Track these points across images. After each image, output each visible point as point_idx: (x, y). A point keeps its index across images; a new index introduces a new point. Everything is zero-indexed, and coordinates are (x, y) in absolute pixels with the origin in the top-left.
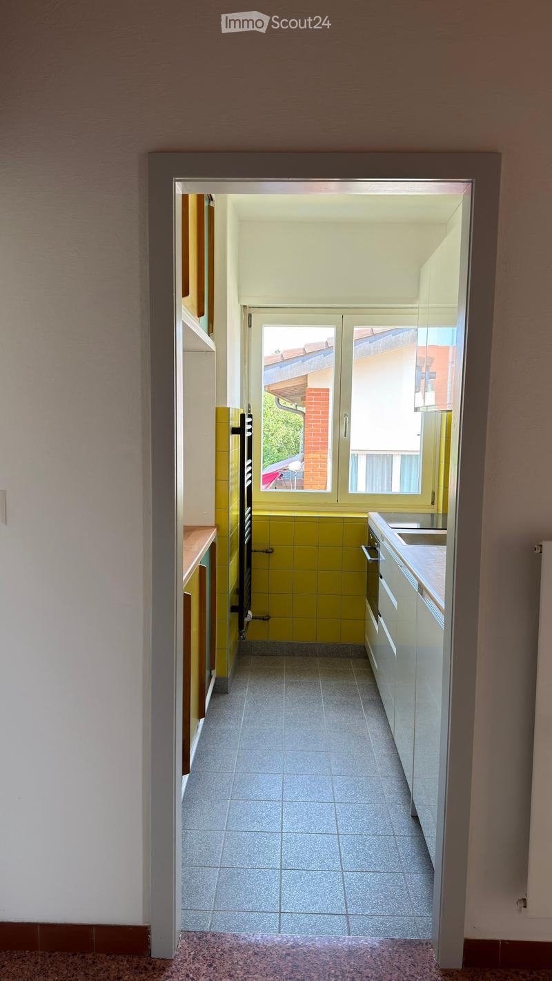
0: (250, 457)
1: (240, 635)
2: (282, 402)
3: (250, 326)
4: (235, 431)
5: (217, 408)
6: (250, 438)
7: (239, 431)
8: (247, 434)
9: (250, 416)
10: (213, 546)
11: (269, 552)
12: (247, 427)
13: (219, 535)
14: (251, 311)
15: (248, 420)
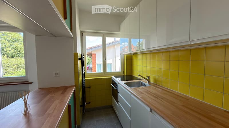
0: (84, 66)
1: (83, 113)
2: (88, 56)
3: (83, 36)
4: (80, 59)
5: (74, 53)
6: (84, 61)
7: (81, 59)
8: (83, 60)
9: (84, 56)
10: (75, 91)
11: (90, 87)
12: (83, 58)
13: (76, 88)
14: (83, 32)
15: (83, 56)
